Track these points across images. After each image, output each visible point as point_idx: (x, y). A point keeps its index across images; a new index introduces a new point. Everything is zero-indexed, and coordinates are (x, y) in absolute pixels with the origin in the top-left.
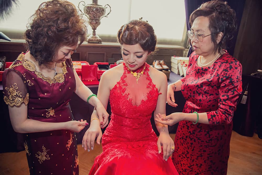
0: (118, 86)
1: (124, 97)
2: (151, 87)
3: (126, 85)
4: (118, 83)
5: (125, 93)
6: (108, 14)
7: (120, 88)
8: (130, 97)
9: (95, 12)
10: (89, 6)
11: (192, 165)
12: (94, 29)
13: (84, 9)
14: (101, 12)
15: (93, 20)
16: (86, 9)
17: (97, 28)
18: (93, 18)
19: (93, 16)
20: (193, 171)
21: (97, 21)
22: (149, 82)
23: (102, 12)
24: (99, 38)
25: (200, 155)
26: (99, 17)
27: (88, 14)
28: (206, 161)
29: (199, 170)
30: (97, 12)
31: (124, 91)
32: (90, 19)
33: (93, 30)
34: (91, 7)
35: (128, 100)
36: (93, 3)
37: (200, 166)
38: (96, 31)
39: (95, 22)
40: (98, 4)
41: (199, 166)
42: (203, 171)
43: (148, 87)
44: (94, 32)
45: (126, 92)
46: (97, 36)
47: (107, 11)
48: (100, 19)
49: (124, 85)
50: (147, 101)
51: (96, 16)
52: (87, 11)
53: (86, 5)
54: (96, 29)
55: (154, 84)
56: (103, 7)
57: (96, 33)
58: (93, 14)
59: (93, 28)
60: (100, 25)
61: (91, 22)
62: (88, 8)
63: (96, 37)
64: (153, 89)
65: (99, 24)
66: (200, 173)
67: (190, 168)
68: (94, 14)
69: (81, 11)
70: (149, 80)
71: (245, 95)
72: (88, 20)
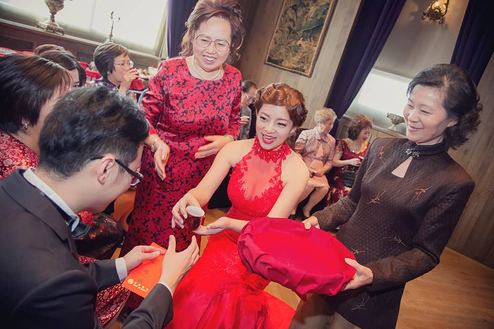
11: (147, 220)
17: (58, 13)
20: (148, 232)
22: (276, 174)
24: (59, 27)
25: (158, 203)
28: (166, 213)
29: (157, 229)
33: (51, 14)
37: (158, 221)
38: (55, 16)
41: (156, 220)
42: (162, 229)
43: (271, 181)
44: (53, 17)
46: (56, 23)
54: (56, 14)
55: (282, 180)
57: (56, 19)
59: (52, 11)
60: (63, 9)
66: (158, 234)
67: (145, 225)
70: (277, 171)
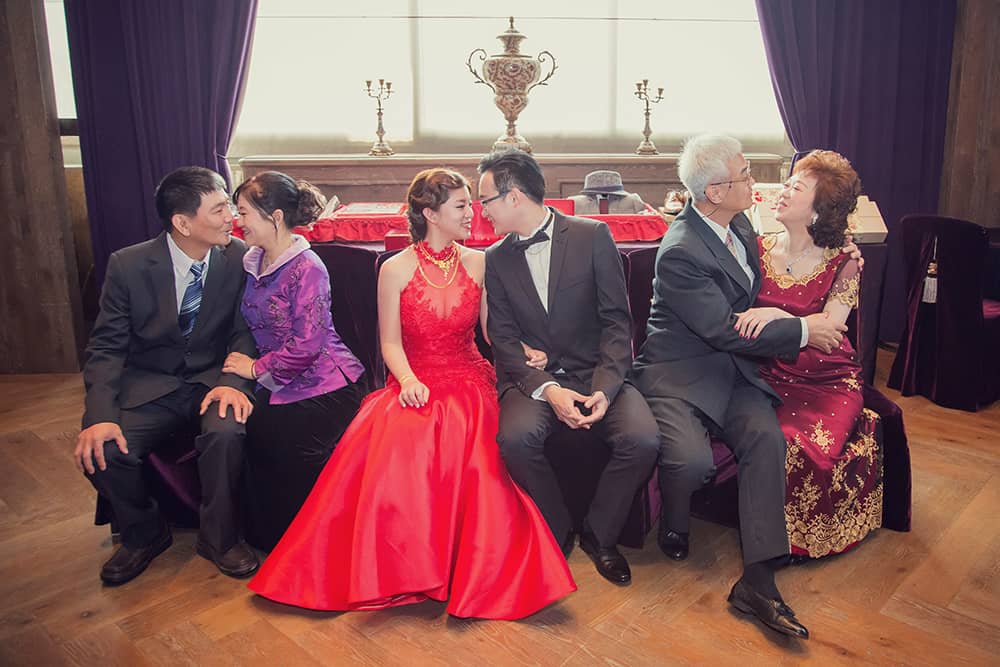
0: (410, 288)
1: (421, 305)
2: (466, 283)
3: (425, 284)
4: (411, 283)
5: (423, 299)
6: (548, 76)
7: (414, 290)
8: (432, 305)
9: (511, 74)
10: (493, 61)
12: (511, 119)
13: (484, 70)
14: (525, 74)
15: (507, 96)
16: (487, 67)
17: (519, 115)
18: (506, 91)
19: (507, 84)
21: (517, 97)
22: (463, 275)
23: (527, 72)
24: (524, 142)
26: (523, 86)
27: (493, 81)
30: (515, 74)
31: (420, 295)
32: (499, 93)
33: (507, 123)
34: (499, 62)
35: (430, 309)
36: (506, 50)
38: (515, 123)
39: (512, 100)
40: (521, 53)
44: (511, 126)
45: (425, 297)
46: (518, 136)
47: (545, 68)
48: (527, 90)
49: (422, 285)
50: (461, 307)
51: (514, 84)
52: (491, 74)
53: (489, 58)
54: (516, 118)
56: (535, 59)
57: (517, 129)
58: (505, 79)
59: (509, 115)
60: (528, 105)
61: (502, 101)
62: (493, 64)
63: (516, 141)
64: (470, 287)
65: (524, 105)
68: (508, 78)
69: (475, 74)
71: (932, 276)
72: (496, 96)
